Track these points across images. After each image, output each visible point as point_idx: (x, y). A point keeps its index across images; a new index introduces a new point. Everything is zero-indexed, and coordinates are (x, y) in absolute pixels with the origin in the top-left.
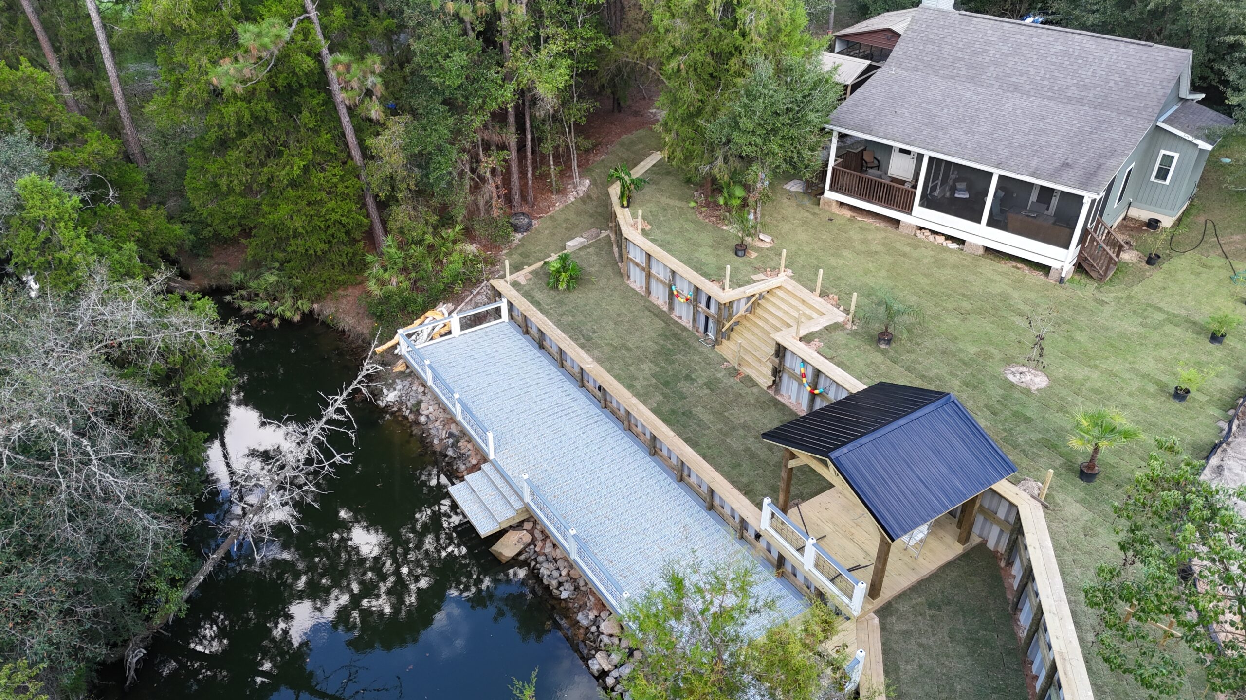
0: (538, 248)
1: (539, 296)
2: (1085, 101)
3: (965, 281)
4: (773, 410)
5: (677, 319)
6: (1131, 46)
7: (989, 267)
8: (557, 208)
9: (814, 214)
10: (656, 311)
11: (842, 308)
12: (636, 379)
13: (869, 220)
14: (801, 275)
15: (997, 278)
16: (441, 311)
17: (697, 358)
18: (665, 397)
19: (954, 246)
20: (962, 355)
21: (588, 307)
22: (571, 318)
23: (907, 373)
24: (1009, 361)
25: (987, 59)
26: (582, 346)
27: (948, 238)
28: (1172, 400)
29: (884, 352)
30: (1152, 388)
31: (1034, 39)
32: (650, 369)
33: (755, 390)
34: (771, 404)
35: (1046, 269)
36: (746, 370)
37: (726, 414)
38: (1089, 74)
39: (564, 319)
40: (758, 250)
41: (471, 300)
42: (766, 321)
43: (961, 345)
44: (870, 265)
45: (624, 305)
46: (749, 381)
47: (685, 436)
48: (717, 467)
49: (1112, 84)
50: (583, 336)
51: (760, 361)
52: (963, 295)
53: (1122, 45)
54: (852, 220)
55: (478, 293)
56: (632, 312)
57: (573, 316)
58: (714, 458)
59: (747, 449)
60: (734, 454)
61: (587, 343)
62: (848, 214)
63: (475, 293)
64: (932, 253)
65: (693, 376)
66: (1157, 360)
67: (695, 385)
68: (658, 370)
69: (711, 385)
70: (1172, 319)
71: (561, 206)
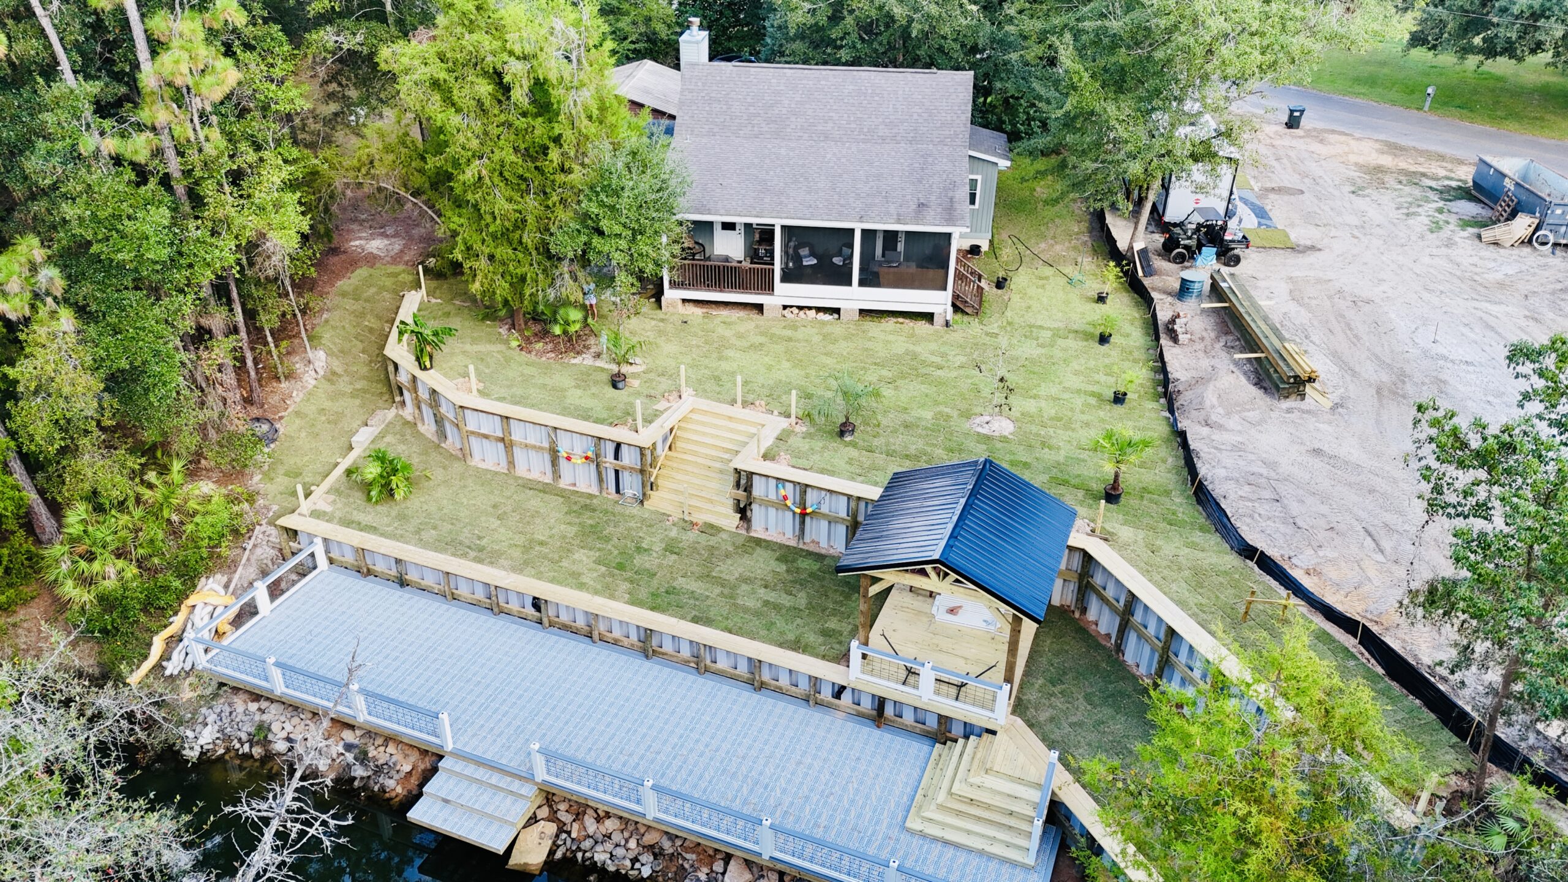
0: (306, 459)
1: (366, 518)
2: (899, 138)
3: (867, 350)
4: (759, 550)
5: (571, 488)
6: (918, 76)
7: (874, 327)
8: (298, 400)
9: (662, 320)
10: (540, 487)
11: (776, 413)
12: (579, 574)
13: (724, 313)
14: (705, 391)
15: (891, 338)
16: (212, 589)
17: (632, 524)
18: (632, 582)
19: (827, 317)
20: (924, 423)
21: (445, 511)
22: (433, 532)
23: (889, 458)
24: (967, 415)
25: (784, 111)
26: (480, 561)
27: (819, 309)
28: (1115, 406)
29: (854, 445)
30: (1093, 401)
31: (823, 82)
32: (588, 557)
33: (724, 536)
34: (753, 545)
35: (929, 317)
36: (700, 518)
37: (714, 574)
38: (890, 109)
39: (425, 535)
40: (635, 375)
41: (248, 560)
42: (695, 453)
43: (914, 413)
44: (766, 359)
45: (492, 492)
46: (710, 529)
47: (689, 617)
48: (752, 636)
49: (915, 116)
50: (469, 547)
51: (711, 501)
52: (875, 364)
53: (908, 75)
54: (706, 316)
55: (255, 546)
56: (509, 498)
57: (435, 528)
58: (740, 628)
59: (766, 603)
60: (757, 614)
61: (483, 555)
62: (698, 311)
63: (249, 547)
64: (815, 330)
65: (644, 545)
66: (1076, 373)
67: (655, 555)
68: (597, 554)
69: (671, 548)
70: (1057, 334)
71: (301, 395)
